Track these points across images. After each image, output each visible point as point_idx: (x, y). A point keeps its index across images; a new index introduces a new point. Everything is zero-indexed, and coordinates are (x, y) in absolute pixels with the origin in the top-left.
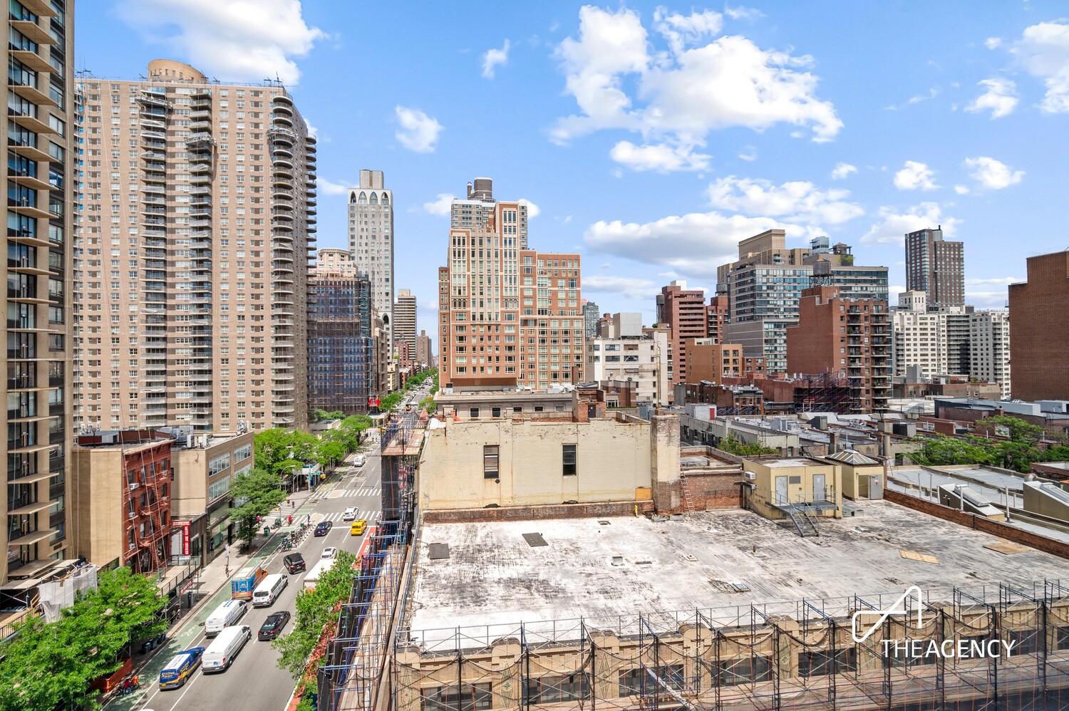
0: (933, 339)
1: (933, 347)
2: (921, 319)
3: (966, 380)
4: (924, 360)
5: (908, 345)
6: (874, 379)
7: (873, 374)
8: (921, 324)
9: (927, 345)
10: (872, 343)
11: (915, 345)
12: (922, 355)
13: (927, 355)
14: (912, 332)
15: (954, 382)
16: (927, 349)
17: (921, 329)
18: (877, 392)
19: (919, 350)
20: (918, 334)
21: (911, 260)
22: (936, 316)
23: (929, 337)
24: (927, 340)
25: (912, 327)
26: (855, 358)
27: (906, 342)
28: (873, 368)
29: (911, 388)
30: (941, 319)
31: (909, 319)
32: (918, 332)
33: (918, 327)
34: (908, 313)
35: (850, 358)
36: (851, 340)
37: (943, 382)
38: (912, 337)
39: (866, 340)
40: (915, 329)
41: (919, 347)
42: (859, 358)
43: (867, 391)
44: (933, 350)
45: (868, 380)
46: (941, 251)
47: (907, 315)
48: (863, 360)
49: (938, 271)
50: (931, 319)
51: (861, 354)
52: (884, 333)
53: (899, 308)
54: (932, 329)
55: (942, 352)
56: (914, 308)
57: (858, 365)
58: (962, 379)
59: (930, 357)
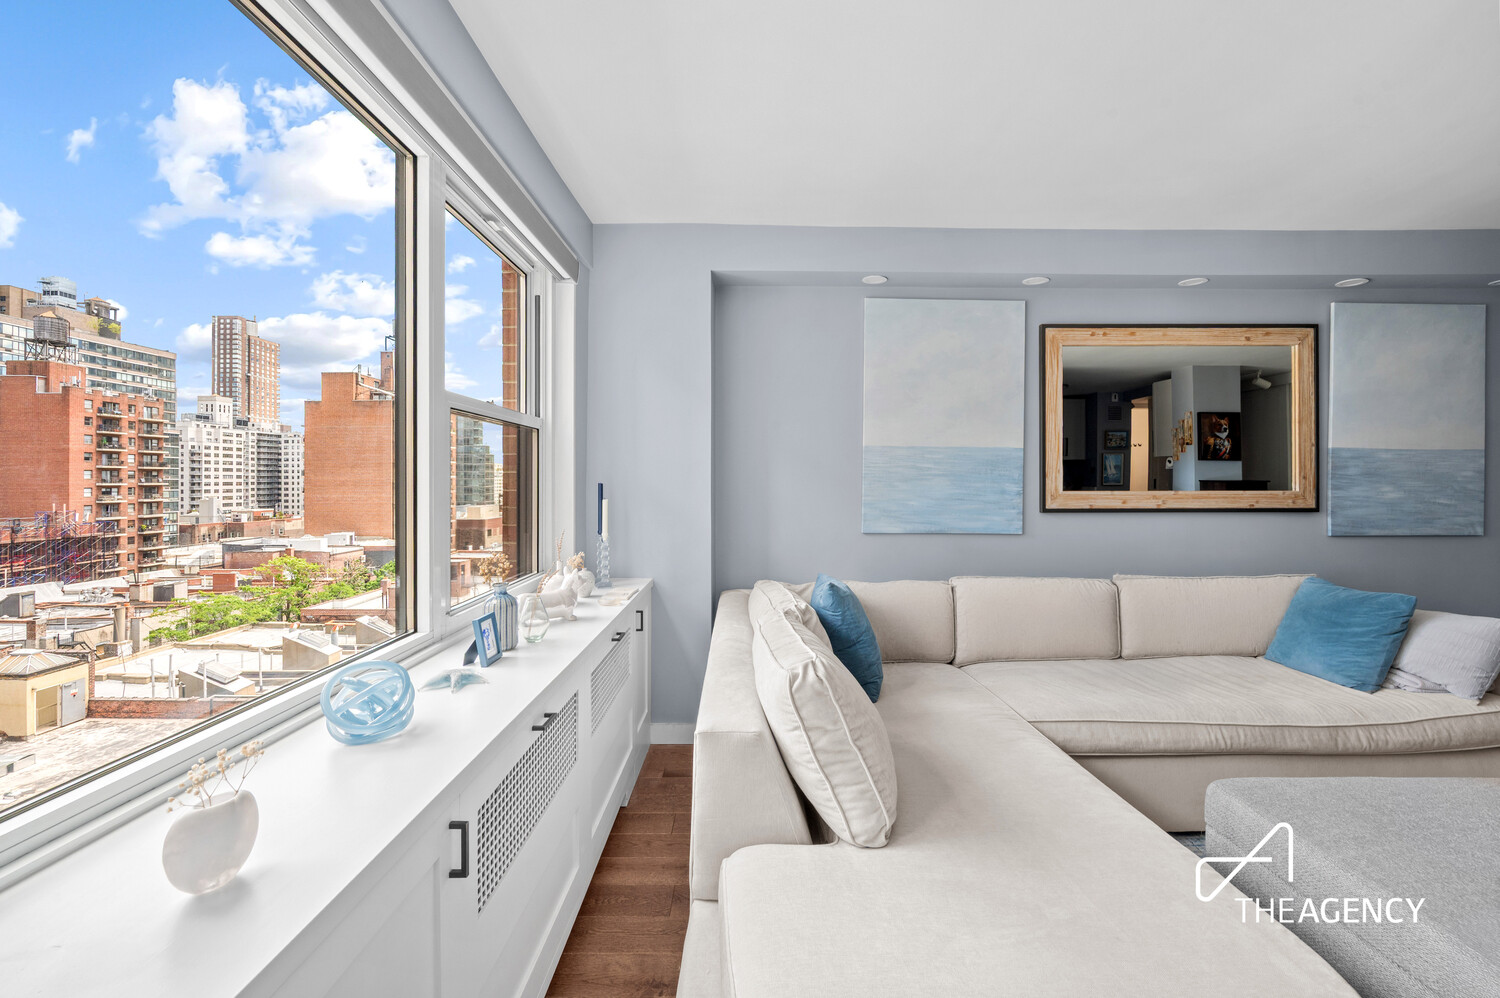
0: (239, 464)
1: (239, 474)
2: (225, 435)
3: (271, 515)
4: (228, 491)
5: (207, 469)
6: (142, 520)
7: (140, 511)
8: (225, 441)
9: (231, 470)
10: (141, 464)
11: (216, 470)
12: (225, 484)
13: (231, 484)
14: (212, 452)
15: (258, 518)
16: (231, 476)
17: (224, 449)
18: (147, 539)
19: (221, 477)
20: (221, 456)
21: (219, 354)
22: (243, 432)
23: (235, 460)
24: (231, 463)
25: (213, 445)
26: (111, 487)
27: (204, 466)
28: (141, 504)
29: (204, 530)
30: (251, 437)
31: (209, 434)
32: (221, 452)
33: (221, 445)
34: (208, 425)
35: (99, 487)
36: (104, 458)
37: (244, 519)
38: (212, 459)
39: (131, 459)
40: (217, 448)
41: (221, 473)
42: (118, 487)
43: (131, 540)
44: (239, 477)
45: (131, 523)
46: (255, 350)
47: (206, 428)
48: (124, 491)
49: (252, 375)
50: (237, 436)
51: (121, 481)
52: (160, 449)
53: (198, 417)
54: (239, 449)
55: (250, 480)
56: (218, 420)
57: (114, 498)
58: (267, 514)
59: (234, 487)
